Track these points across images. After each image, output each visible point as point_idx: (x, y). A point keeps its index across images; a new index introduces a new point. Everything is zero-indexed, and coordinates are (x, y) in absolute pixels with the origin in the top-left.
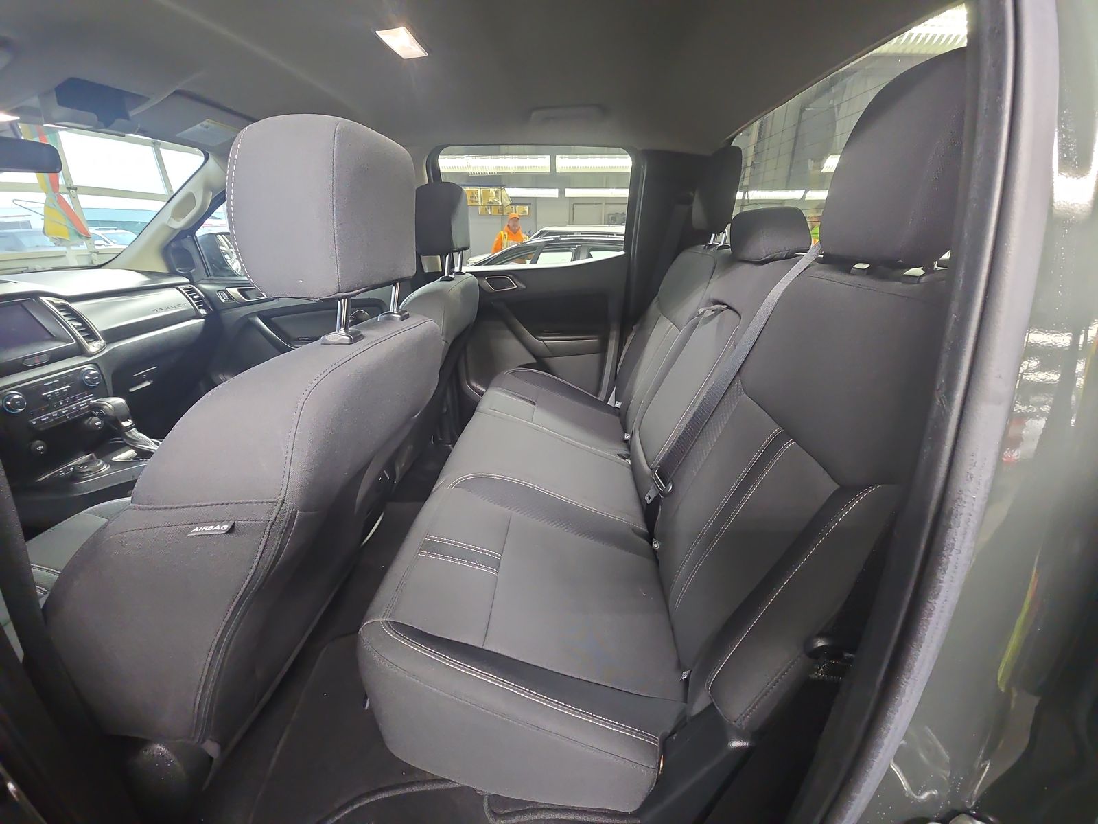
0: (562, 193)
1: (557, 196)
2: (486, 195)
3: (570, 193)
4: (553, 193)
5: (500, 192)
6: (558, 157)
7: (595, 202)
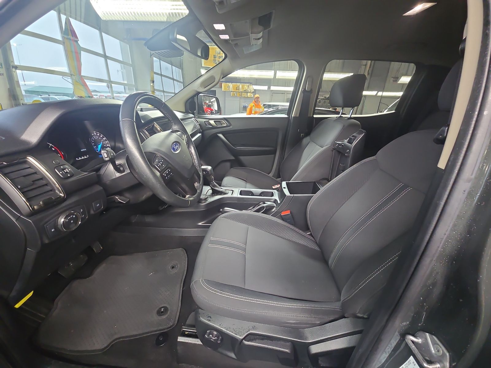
0: (269, 88)
1: (267, 89)
2: (243, 87)
3: (273, 88)
4: (266, 88)
5: (249, 86)
6: (278, 71)
7: (282, 93)
